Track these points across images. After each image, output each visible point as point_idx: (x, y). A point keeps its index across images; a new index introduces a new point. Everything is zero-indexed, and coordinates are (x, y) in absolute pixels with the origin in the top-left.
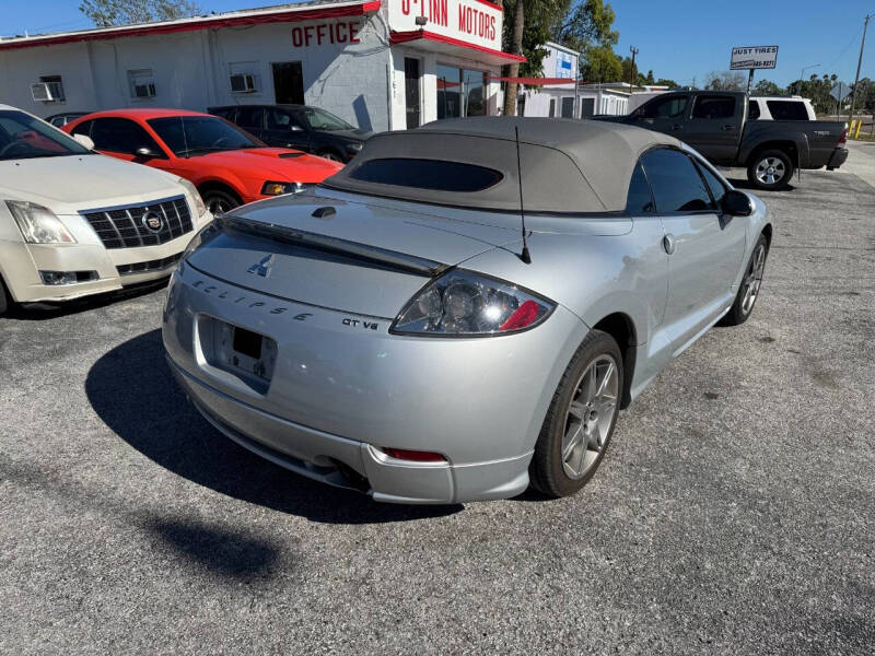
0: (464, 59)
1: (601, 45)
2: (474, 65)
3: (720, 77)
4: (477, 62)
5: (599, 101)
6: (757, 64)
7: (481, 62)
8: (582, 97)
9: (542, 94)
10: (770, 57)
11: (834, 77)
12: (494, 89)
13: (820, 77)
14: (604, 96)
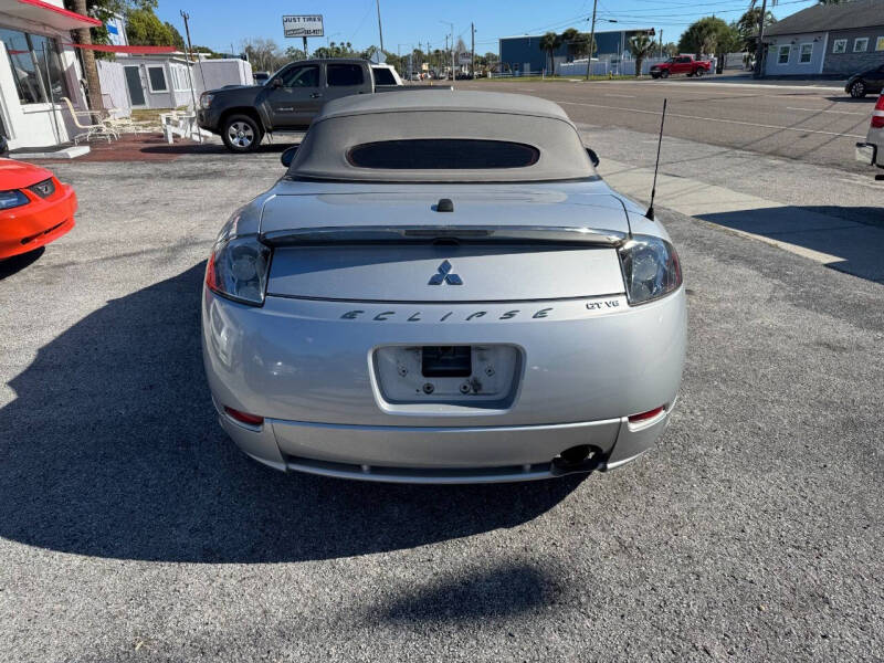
0: (28, 21)
1: (140, 8)
2: (41, 29)
3: (253, 44)
4: (44, 25)
5: (168, 71)
6: (308, 32)
7: (49, 26)
8: (147, 67)
9: (113, 64)
10: (317, 25)
11: (349, 45)
12: (69, 58)
13: (338, 45)
14: (171, 65)
